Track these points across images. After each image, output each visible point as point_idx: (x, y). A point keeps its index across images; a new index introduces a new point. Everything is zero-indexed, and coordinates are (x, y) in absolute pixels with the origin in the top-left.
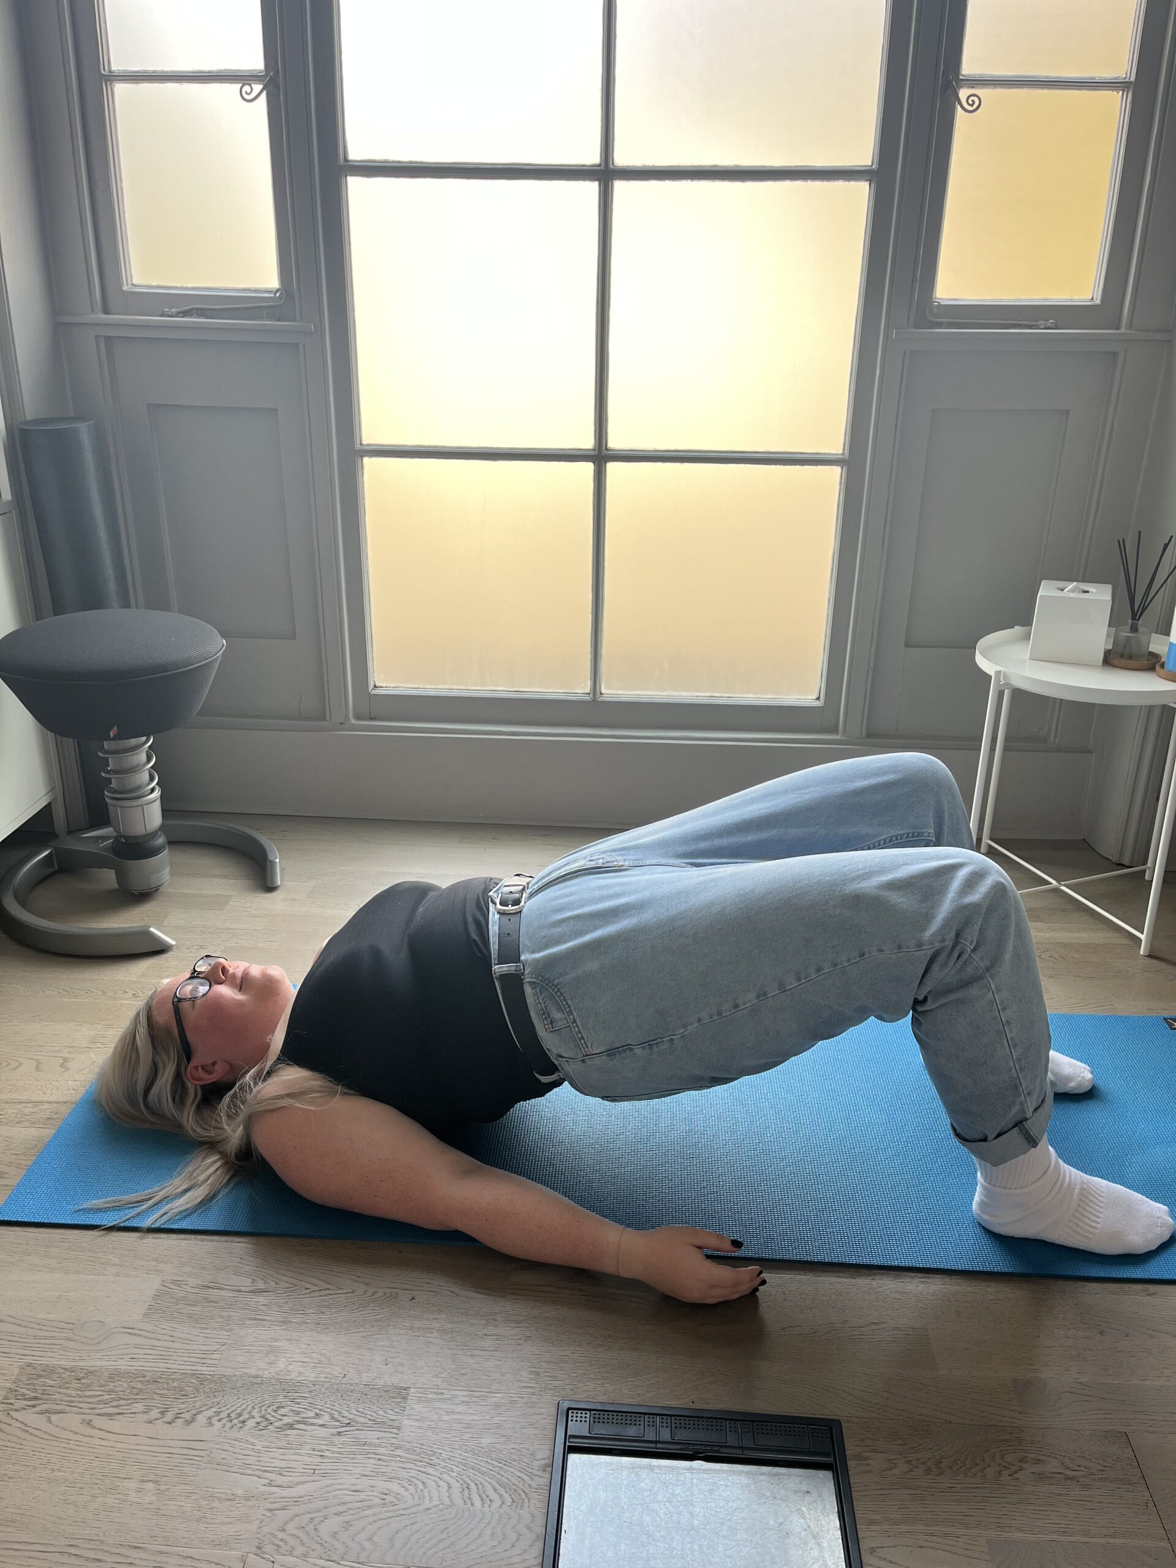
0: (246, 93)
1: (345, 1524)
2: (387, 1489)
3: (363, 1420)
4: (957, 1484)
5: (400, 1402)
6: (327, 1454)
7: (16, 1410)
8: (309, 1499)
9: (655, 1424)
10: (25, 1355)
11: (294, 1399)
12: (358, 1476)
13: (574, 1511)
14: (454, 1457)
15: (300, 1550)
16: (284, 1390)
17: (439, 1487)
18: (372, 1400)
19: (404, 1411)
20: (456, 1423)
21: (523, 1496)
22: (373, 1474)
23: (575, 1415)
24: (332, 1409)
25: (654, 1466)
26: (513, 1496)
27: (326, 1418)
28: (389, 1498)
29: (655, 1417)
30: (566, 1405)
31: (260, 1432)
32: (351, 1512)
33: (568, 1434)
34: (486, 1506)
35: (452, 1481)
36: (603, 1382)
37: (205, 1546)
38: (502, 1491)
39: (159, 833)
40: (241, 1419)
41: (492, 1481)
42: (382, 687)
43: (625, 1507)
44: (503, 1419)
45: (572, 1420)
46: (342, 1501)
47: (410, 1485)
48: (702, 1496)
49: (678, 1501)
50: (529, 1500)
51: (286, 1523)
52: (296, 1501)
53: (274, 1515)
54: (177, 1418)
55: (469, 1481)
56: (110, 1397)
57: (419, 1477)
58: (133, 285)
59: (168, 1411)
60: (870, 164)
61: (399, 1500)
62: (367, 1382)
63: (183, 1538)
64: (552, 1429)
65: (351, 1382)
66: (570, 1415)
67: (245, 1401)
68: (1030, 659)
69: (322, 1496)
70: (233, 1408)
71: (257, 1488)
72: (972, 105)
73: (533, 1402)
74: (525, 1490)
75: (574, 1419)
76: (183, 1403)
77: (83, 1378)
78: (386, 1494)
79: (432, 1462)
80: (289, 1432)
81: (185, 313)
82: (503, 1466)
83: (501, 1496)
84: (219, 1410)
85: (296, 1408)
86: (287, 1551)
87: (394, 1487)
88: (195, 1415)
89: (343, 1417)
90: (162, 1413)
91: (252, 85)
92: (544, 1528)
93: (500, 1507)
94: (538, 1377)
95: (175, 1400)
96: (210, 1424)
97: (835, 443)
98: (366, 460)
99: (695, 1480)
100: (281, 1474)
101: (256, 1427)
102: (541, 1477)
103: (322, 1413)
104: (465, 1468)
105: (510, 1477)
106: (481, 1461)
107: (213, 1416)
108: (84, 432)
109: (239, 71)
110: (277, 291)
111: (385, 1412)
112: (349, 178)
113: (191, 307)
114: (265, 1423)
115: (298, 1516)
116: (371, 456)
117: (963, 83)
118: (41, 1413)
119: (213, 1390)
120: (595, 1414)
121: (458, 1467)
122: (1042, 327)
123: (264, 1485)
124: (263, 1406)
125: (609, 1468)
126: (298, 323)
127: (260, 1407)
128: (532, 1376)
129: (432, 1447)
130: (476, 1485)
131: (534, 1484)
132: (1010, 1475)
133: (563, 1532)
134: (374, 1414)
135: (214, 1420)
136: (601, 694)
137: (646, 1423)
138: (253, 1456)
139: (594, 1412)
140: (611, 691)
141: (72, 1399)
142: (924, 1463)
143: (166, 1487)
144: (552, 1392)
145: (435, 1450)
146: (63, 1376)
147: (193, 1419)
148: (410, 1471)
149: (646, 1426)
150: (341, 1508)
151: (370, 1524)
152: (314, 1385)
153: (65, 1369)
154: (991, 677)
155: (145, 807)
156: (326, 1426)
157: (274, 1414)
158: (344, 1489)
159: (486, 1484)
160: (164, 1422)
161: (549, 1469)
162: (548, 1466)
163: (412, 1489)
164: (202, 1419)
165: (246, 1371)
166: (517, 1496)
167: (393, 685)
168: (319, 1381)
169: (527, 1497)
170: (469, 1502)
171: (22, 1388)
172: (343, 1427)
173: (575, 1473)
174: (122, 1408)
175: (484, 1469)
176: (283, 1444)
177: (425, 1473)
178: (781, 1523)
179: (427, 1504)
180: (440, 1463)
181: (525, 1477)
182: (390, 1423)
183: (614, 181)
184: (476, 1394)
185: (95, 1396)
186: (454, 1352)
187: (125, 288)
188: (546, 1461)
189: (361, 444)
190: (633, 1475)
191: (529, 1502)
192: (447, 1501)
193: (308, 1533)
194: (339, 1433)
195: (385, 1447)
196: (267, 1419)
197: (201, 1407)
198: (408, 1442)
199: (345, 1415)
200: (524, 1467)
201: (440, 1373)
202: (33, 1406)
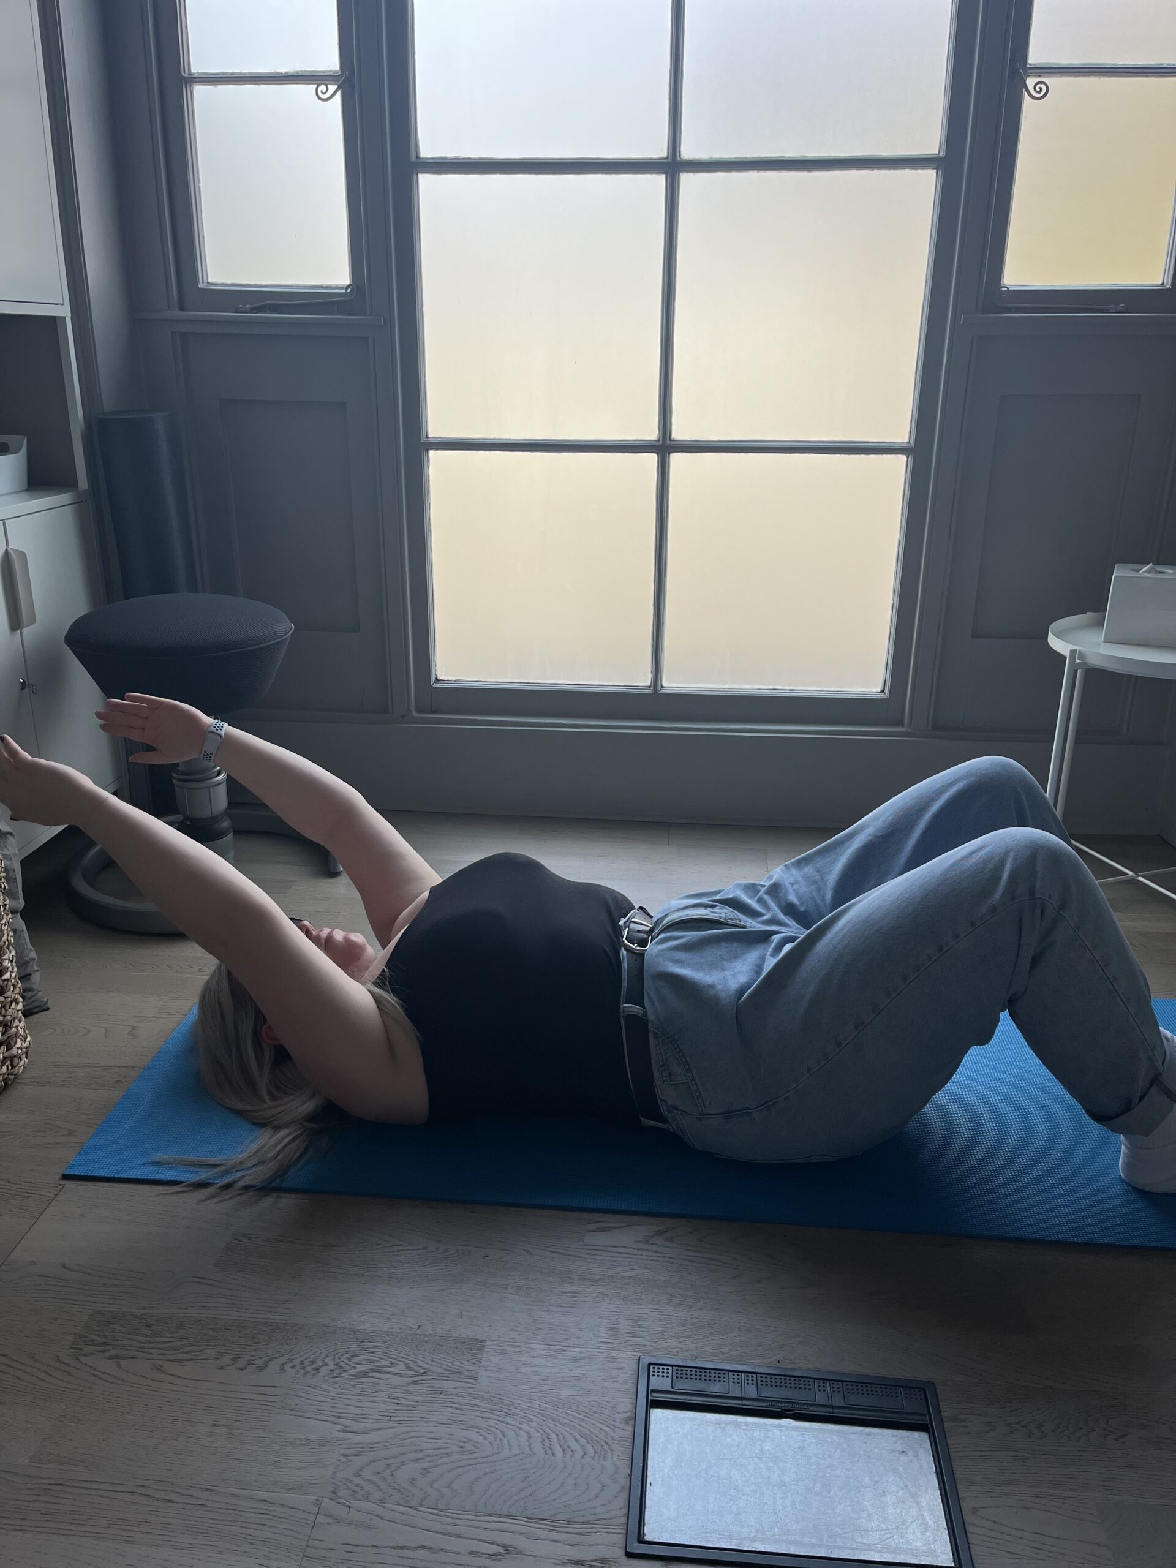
0: (322, 92)
1: (422, 1471)
2: (466, 1438)
3: (438, 1370)
4: (1060, 1446)
5: (476, 1354)
6: (403, 1401)
7: (85, 1355)
8: (385, 1446)
9: (740, 1381)
10: (94, 1303)
11: (368, 1348)
12: (435, 1424)
13: (658, 1464)
14: (533, 1408)
15: (377, 1495)
16: (358, 1339)
17: (518, 1436)
18: (447, 1351)
19: (480, 1362)
20: (534, 1375)
21: (606, 1447)
22: (449, 1422)
23: (656, 1370)
24: (407, 1359)
25: (741, 1422)
26: (596, 1447)
27: (400, 1367)
28: (468, 1446)
29: (740, 1374)
30: (646, 1360)
31: (333, 1379)
32: (429, 1459)
33: (651, 1388)
34: (568, 1456)
35: (532, 1431)
36: (685, 1339)
37: (277, 1490)
38: (583, 1441)
39: (224, 817)
40: (314, 1366)
41: (572, 1432)
42: (444, 681)
43: (713, 1461)
44: (581, 1372)
45: (654, 1375)
46: (420, 1448)
47: (489, 1434)
48: (792, 1453)
49: (767, 1457)
50: (612, 1451)
51: (362, 1469)
52: (372, 1447)
53: (350, 1461)
54: (250, 1364)
55: (548, 1431)
56: (182, 1343)
57: (498, 1426)
58: (208, 283)
59: (240, 1358)
60: (937, 152)
61: (477, 1448)
62: (442, 1333)
63: (256, 1482)
64: (633, 1383)
65: (426, 1333)
66: (652, 1370)
67: (318, 1349)
68: (1104, 642)
69: (400, 1442)
70: (306, 1356)
71: (331, 1434)
72: (1040, 92)
73: (613, 1357)
74: (608, 1441)
75: (656, 1374)
76: (255, 1350)
77: (154, 1325)
78: (464, 1442)
79: (510, 1412)
80: (363, 1379)
81: (259, 310)
82: (584, 1418)
83: (583, 1447)
84: (292, 1357)
85: (370, 1356)
86: (363, 1496)
87: (473, 1435)
88: (267, 1362)
89: (419, 1366)
90: (234, 1360)
91: (329, 86)
92: (628, 1480)
93: (583, 1457)
94: (617, 1333)
95: (248, 1347)
96: (283, 1370)
97: (902, 432)
98: (432, 453)
99: (783, 1437)
100: (355, 1421)
101: (330, 1374)
102: (623, 1429)
103: (397, 1362)
104: (545, 1419)
105: (591, 1429)
106: (562, 1413)
107: (286, 1363)
108: (160, 423)
109: (315, 72)
110: (348, 286)
111: (461, 1363)
112: (420, 176)
113: (264, 303)
114: (339, 1371)
115: (374, 1462)
116: (437, 449)
117: (1029, 71)
118: (110, 1358)
119: (286, 1338)
120: (677, 1370)
121: (538, 1418)
122: (1112, 311)
123: (339, 1431)
124: (337, 1354)
125: (694, 1423)
126: (368, 317)
127: (334, 1355)
128: (611, 1332)
129: (510, 1398)
130: (557, 1435)
131: (616, 1436)
132: (1116, 1439)
133: (648, 1485)
134: (449, 1364)
135: (287, 1367)
136: (662, 687)
137: (731, 1380)
138: (327, 1402)
139: (676, 1368)
140: (673, 682)
141: (142, 1345)
142: (1025, 1427)
143: (239, 1431)
144: (632, 1348)
145: (513, 1401)
146: (134, 1322)
147: (265, 1366)
148: (488, 1420)
149: (731, 1384)
150: (419, 1455)
151: (448, 1471)
152: (388, 1335)
153: (136, 1316)
154: (1065, 658)
155: (211, 789)
156: (403, 1375)
157: (347, 1362)
158: (421, 1437)
159: (567, 1434)
160: (236, 1368)
161: (633, 1422)
162: (631, 1419)
163: (491, 1438)
164: (274, 1366)
165: (318, 1320)
166: (600, 1447)
167: (454, 679)
168: (393, 1332)
169: (610, 1449)
170: (550, 1452)
171: (90, 1334)
172: (418, 1376)
173: (658, 1426)
174: (193, 1354)
175: (565, 1420)
176: (359, 1391)
177: (503, 1422)
178: (877, 1482)
179: (506, 1453)
180: (518, 1413)
181: (607, 1429)
182: (467, 1373)
183: (681, 174)
184: (553, 1347)
185: (164, 1342)
186: (530, 1307)
187: (201, 286)
188: (626, 1415)
189: (427, 437)
190: (719, 1431)
191: (612, 1454)
192: (527, 1451)
193: (384, 1479)
194: (415, 1383)
195: (462, 1396)
196: (341, 1367)
197: (273, 1355)
198: (485, 1392)
199: (420, 1365)
200: (607, 1420)
201: (517, 1327)
202: (103, 1352)
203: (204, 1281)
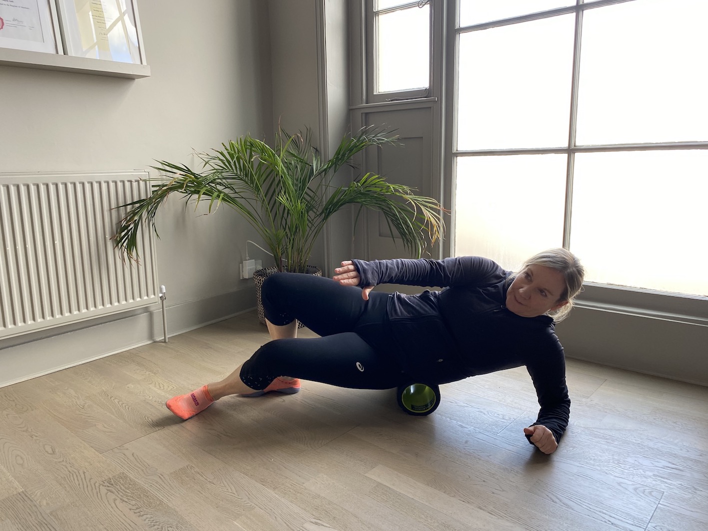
7: (103, 485)
10: (126, 469)
11: (178, 526)
16: (178, 521)
40: (155, 524)
54: (139, 512)
56: (131, 495)
59: (139, 509)
67: (163, 518)
70: (157, 519)
76: (146, 508)
77: (132, 485)
81: (392, 100)
84: (153, 517)
88: (145, 514)
90: (137, 508)
95: (146, 506)
96: (145, 520)
98: (459, 158)
107: (149, 518)
110: (428, 87)
112: (459, 35)
113: (396, 98)
116: (461, 156)
118: (108, 490)
119: (159, 509)
124: (166, 523)
126: (431, 98)
135: (147, 520)
141: (120, 490)
146: (127, 481)
147: (143, 515)
152: (190, 525)
153: (130, 479)
157: (166, 528)
160: (134, 512)
164: (145, 517)
165: (176, 508)
174: (128, 500)
183: (584, 11)
187: (375, 94)
189: (457, 151)
197: (149, 513)
202: (108, 487)
203: (161, 477)
